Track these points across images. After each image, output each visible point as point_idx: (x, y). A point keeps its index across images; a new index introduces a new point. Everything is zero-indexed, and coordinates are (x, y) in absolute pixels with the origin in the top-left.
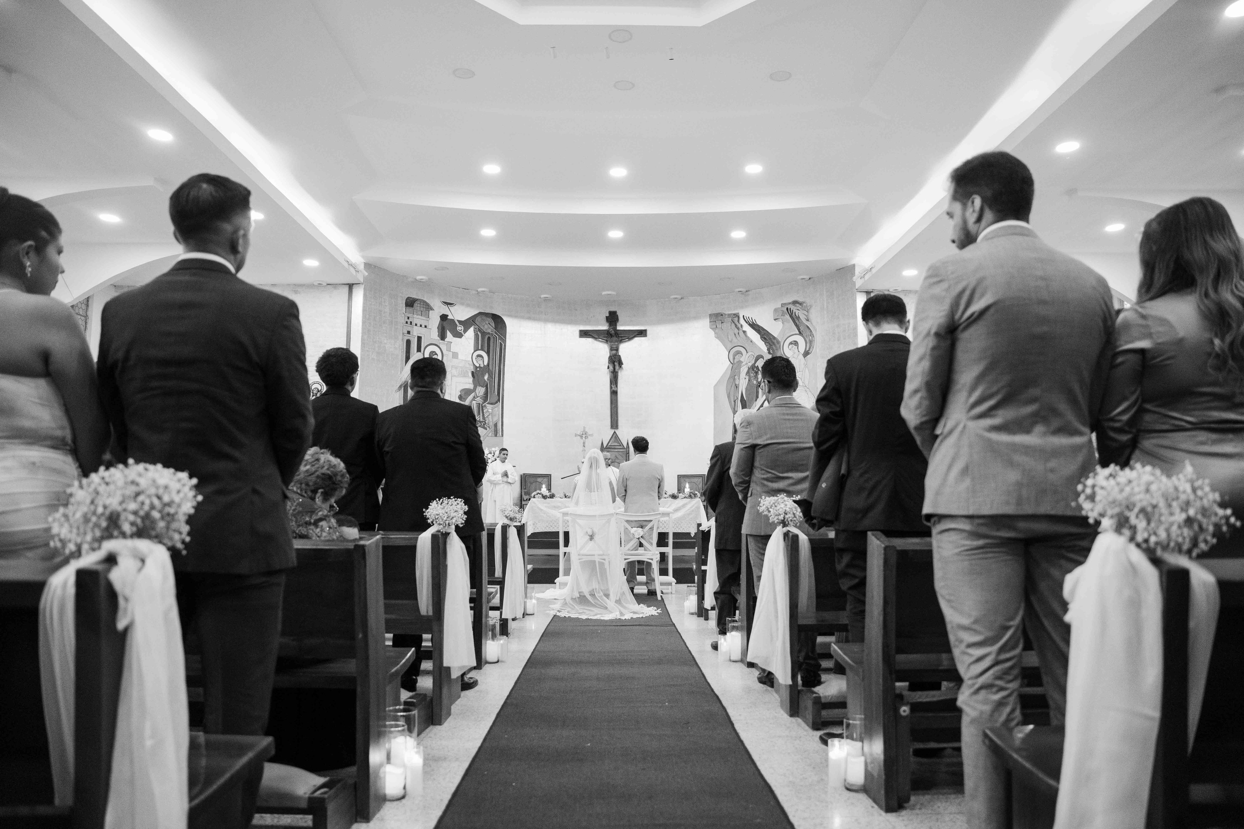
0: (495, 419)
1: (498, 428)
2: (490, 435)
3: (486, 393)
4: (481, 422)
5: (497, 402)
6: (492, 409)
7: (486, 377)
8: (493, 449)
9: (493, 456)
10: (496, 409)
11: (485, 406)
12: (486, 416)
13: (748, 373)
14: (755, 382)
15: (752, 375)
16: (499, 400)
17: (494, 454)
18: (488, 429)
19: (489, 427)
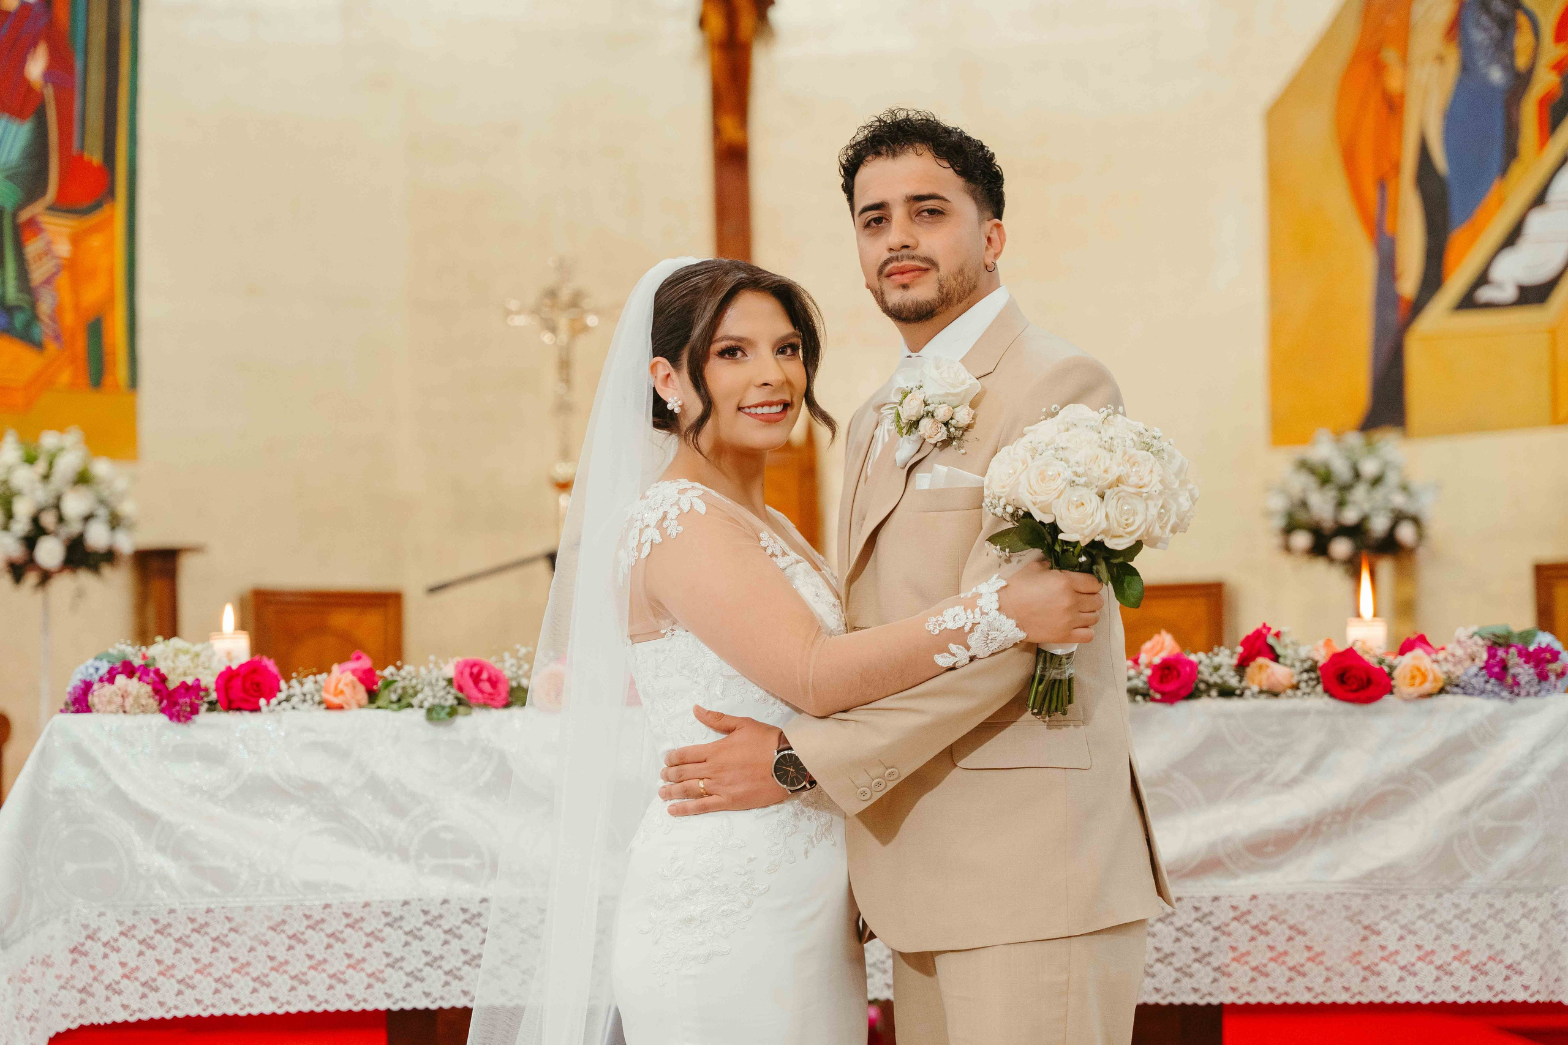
0: (92, 294)
1: (107, 340)
2: (65, 377)
3: (38, 151)
4: (10, 310)
5: (98, 206)
6: (76, 240)
7: (36, 67)
8: (49, 440)
9: (46, 477)
10: (96, 241)
11: (32, 223)
12: (38, 274)
13: (1456, 29)
14: (1496, 75)
15: (1478, 37)
16: (111, 193)
17: (51, 465)
18: (52, 347)
19: (57, 338)
